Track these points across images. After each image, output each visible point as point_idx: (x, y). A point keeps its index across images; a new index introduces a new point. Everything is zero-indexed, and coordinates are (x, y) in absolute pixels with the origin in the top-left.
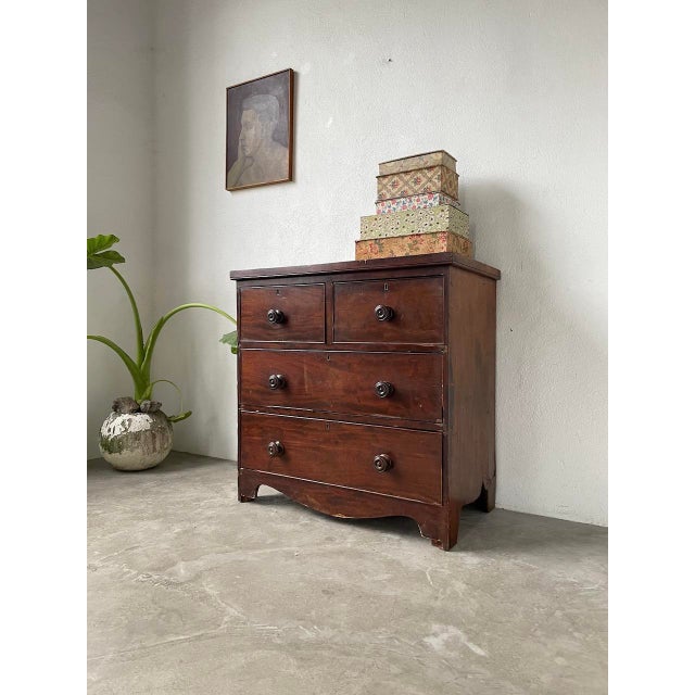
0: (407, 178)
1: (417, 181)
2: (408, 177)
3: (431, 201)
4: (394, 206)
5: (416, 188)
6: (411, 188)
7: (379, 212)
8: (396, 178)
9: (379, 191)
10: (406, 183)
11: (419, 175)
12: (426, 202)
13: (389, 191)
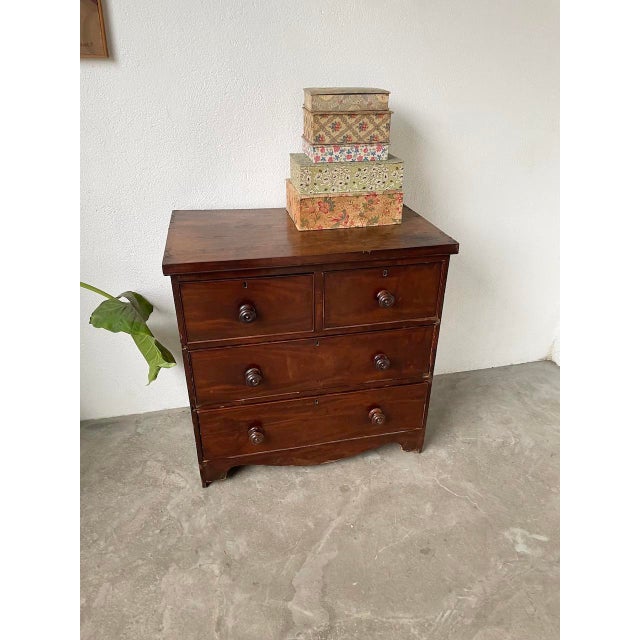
0: (351, 121)
1: (363, 127)
2: (353, 120)
3: (379, 153)
4: (337, 153)
5: (362, 134)
6: (355, 133)
7: (317, 158)
8: (338, 120)
9: (315, 132)
10: (350, 127)
11: (366, 120)
12: (373, 154)
13: (328, 133)
